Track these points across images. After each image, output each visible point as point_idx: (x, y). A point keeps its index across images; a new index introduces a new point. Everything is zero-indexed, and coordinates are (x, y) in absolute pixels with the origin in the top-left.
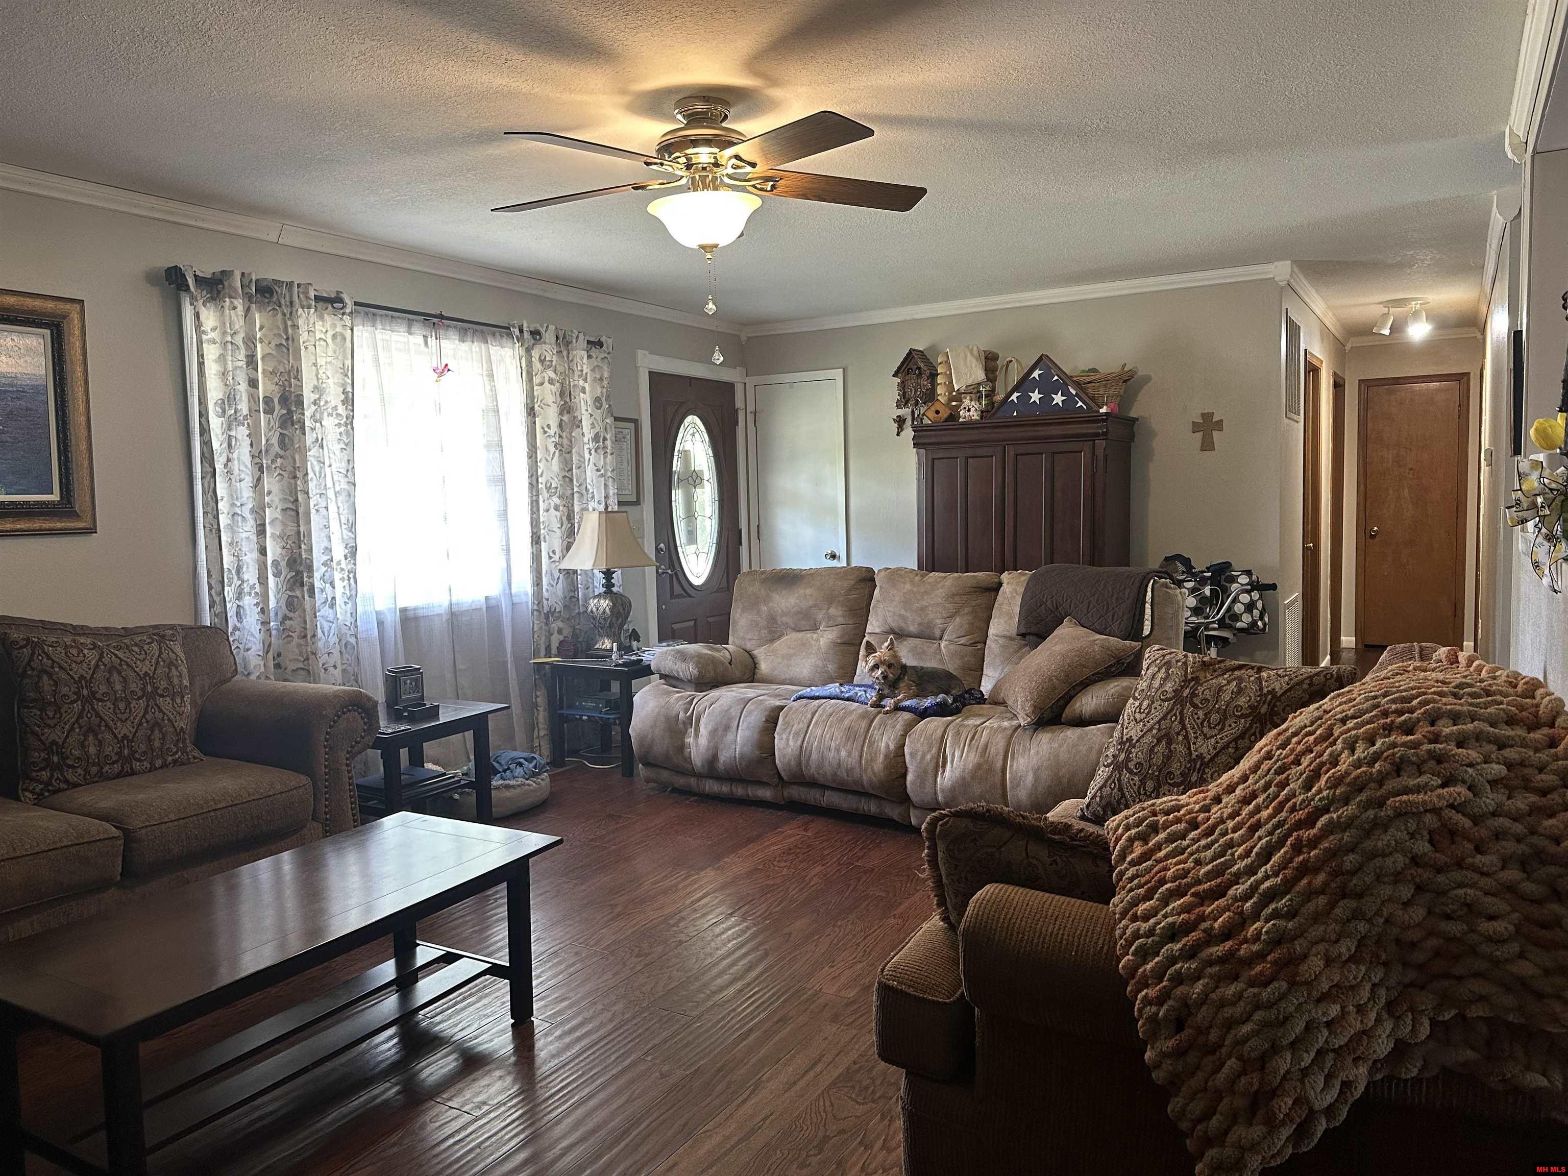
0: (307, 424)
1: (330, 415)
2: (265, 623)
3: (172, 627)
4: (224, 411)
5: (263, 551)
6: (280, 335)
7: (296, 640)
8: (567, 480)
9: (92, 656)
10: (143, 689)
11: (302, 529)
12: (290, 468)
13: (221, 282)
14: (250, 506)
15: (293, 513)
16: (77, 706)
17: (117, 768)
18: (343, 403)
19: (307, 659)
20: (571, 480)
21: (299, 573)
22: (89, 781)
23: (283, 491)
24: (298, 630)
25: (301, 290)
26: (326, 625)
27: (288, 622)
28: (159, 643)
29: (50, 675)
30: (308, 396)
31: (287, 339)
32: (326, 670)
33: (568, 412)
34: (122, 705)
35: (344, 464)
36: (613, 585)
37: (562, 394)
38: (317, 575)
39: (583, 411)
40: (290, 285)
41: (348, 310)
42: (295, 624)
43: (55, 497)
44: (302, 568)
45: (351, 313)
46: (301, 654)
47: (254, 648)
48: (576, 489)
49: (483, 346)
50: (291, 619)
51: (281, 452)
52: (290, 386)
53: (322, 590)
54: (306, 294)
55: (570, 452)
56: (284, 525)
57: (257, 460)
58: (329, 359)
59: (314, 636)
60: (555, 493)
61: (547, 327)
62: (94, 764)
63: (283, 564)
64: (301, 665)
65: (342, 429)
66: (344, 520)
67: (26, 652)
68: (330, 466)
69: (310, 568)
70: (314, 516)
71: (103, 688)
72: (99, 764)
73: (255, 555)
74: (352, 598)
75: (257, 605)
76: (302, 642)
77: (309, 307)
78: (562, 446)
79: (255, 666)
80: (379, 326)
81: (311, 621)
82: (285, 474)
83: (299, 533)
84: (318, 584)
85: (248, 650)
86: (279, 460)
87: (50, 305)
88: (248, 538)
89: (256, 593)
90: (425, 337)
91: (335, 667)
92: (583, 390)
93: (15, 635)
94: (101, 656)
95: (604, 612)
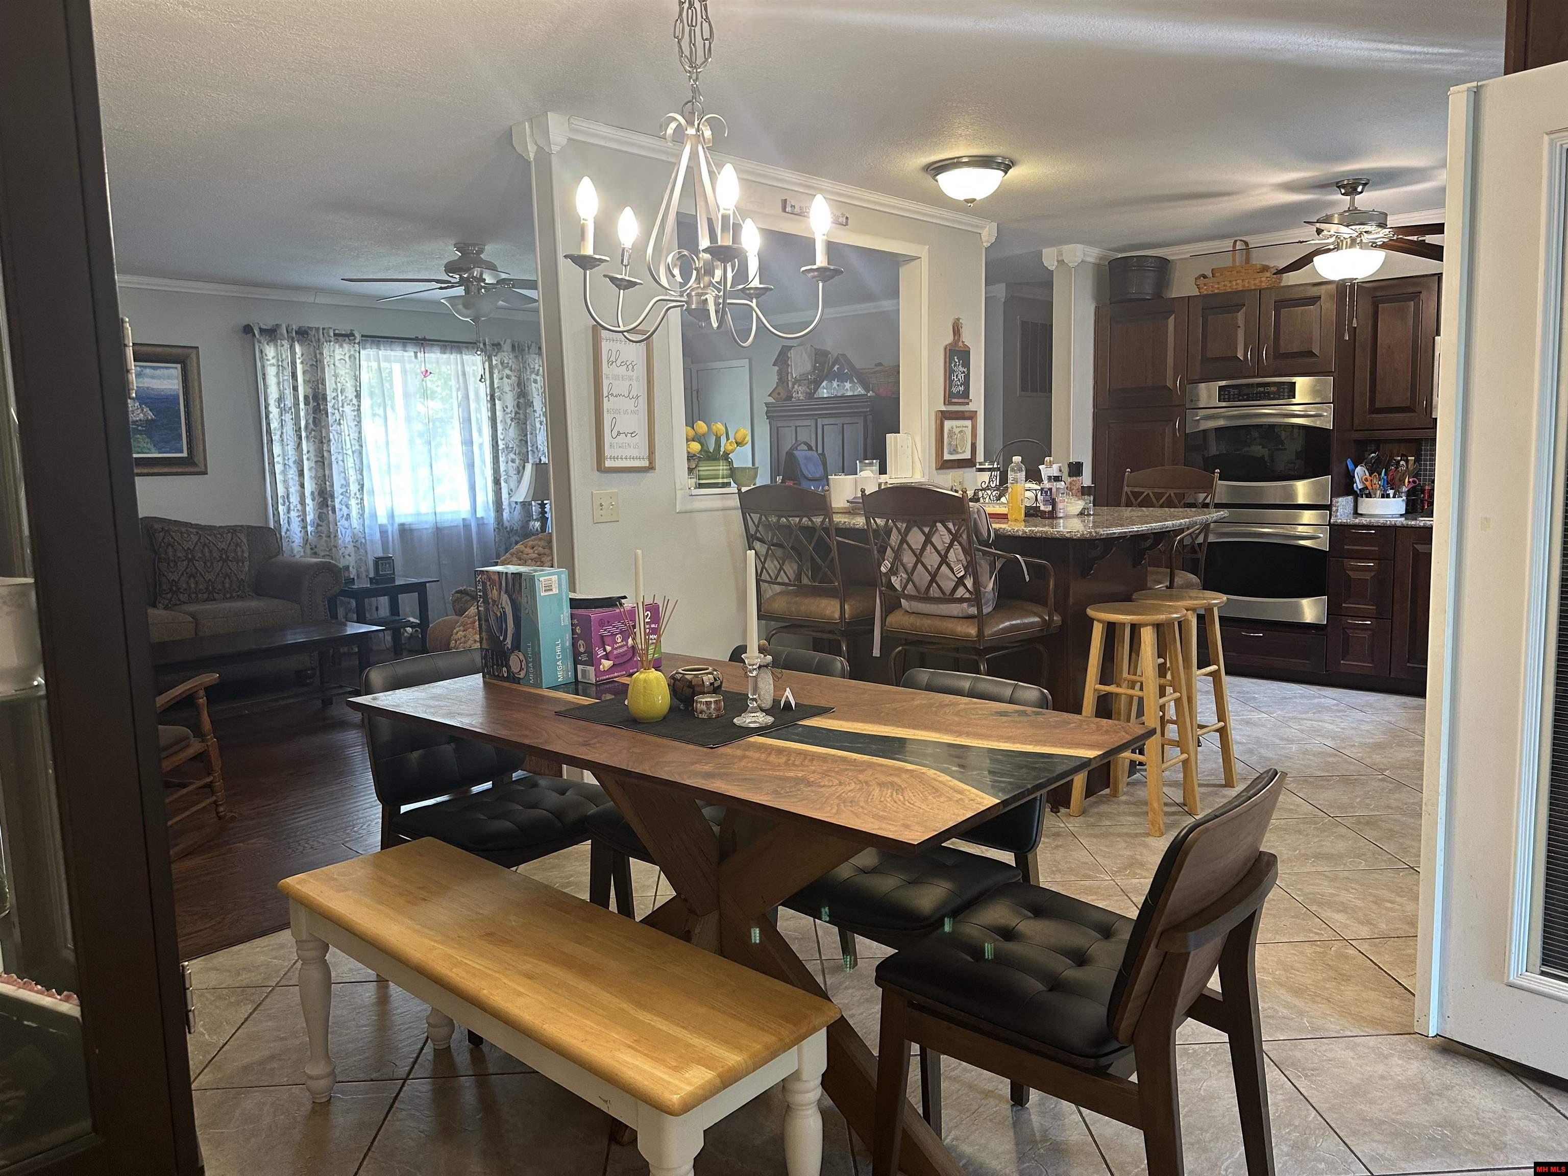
0: (329, 411)
1: (348, 404)
2: (305, 528)
3: (242, 526)
4: (279, 405)
5: (302, 486)
6: (312, 360)
7: (324, 538)
8: (523, 442)
9: (195, 538)
10: (221, 557)
11: (327, 472)
12: (319, 437)
13: (275, 331)
14: (294, 459)
15: (321, 464)
16: (185, 563)
17: (206, 596)
18: (356, 397)
19: (331, 550)
20: (527, 442)
21: (325, 500)
22: (190, 602)
23: (315, 450)
24: (325, 532)
25: (325, 331)
26: (343, 530)
27: (319, 528)
28: (232, 533)
29: (173, 547)
30: (330, 395)
31: (317, 361)
32: (344, 557)
33: (524, 397)
34: (209, 564)
35: (357, 434)
36: (546, 513)
37: (519, 385)
38: (337, 501)
39: (535, 395)
40: (317, 329)
41: (357, 341)
42: (324, 529)
43: (185, 454)
44: (327, 496)
45: (359, 342)
46: (327, 547)
47: (297, 541)
48: (530, 449)
49: (459, 356)
50: (321, 526)
51: (315, 428)
52: (318, 389)
53: (341, 510)
54: (328, 333)
55: (525, 424)
56: (317, 471)
57: (298, 433)
58: (347, 371)
59: (335, 536)
60: (512, 451)
61: (505, 341)
62: (193, 593)
63: (316, 493)
64: (328, 553)
65: (356, 413)
66: (357, 468)
67: (162, 534)
68: (349, 435)
69: (332, 496)
70: (334, 466)
71: (199, 555)
72: (196, 593)
73: (298, 488)
74: (362, 515)
75: (298, 516)
76: (328, 539)
77: (330, 341)
78: (519, 419)
79: (298, 552)
80: (382, 348)
81: (334, 528)
82: (317, 441)
83: (325, 475)
84: (337, 506)
85: (293, 542)
86: (313, 433)
87: (180, 351)
88: (292, 478)
89: (298, 510)
90: (416, 353)
91: (349, 555)
92: (535, 382)
93: (156, 526)
94: (200, 538)
95: (537, 529)
